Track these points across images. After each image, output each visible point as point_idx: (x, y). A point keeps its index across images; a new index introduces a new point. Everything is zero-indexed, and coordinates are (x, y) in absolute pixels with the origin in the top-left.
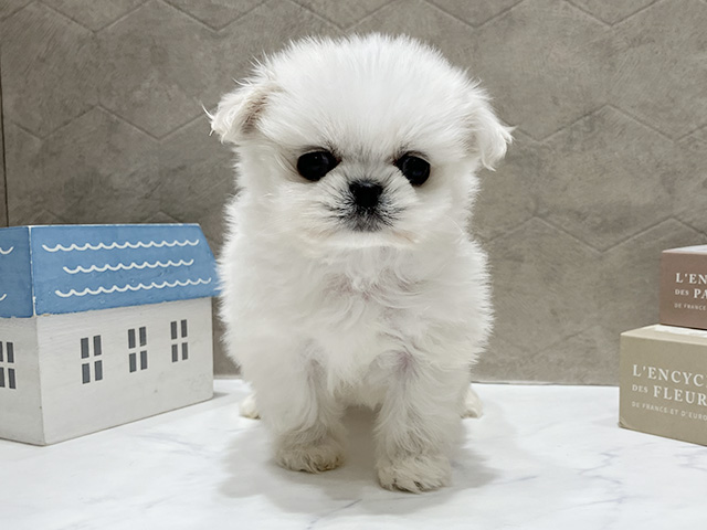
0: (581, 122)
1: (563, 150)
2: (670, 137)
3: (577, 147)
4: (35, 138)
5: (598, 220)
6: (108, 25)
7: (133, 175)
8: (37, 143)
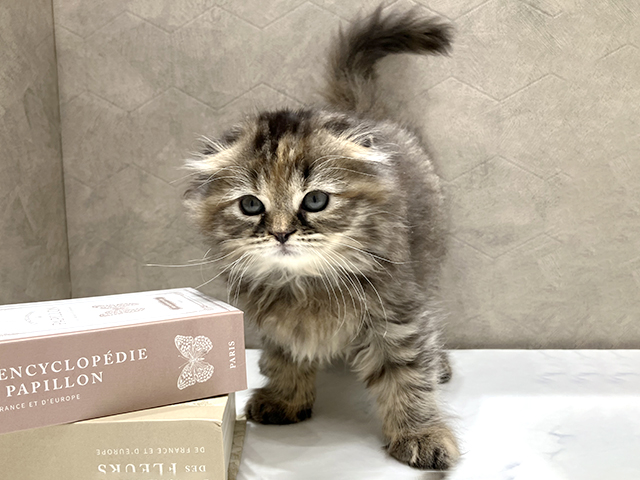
0: (478, 168)
1: (466, 188)
2: (541, 178)
3: (475, 186)
4: (87, 188)
5: (491, 237)
6: (138, 107)
7: (158, 212)
8: (88, 191)
